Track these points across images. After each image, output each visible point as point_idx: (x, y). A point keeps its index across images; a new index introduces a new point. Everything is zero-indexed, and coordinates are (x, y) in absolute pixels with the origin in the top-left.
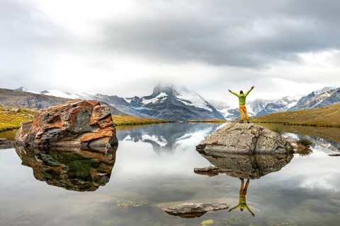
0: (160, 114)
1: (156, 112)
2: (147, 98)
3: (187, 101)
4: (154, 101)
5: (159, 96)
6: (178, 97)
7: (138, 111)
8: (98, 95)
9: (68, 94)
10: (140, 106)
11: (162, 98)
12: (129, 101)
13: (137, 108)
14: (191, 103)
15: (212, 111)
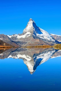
0: (27, 44)
1: (25, 42)
3: (42, 36)
4: (24, 36)
5: (26, 34)
7: (15, 42)
10: (16, 39)
11: (28, 35)
12: (10, 37)
14: (44, 37)
15: (55, 41)
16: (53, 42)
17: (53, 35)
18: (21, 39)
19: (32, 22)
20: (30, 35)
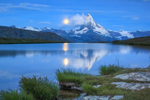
2: (77, 30)
3: (99, 32)
4: (81, 32)
6: (94, 30)
7: (72, 37)
8: (52, 29)
9: (37, 29)
10: (74, 35)
11: (85, 30)
12: (68, 32)
13: (72, 36)
14: (101, 33)
15: (112, 37)
16: (110, 38)
17: (111, 31)
18: (79, 34)
19: (90, 17)
20: (87, 31)
